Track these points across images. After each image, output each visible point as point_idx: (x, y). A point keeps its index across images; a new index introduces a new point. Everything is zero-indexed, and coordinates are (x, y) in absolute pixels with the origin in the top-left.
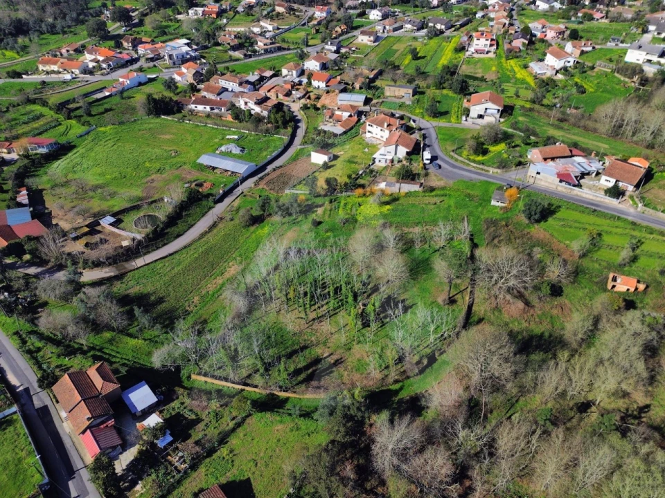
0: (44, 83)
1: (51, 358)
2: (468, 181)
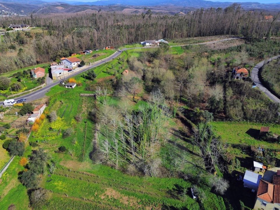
2: (47, 92)
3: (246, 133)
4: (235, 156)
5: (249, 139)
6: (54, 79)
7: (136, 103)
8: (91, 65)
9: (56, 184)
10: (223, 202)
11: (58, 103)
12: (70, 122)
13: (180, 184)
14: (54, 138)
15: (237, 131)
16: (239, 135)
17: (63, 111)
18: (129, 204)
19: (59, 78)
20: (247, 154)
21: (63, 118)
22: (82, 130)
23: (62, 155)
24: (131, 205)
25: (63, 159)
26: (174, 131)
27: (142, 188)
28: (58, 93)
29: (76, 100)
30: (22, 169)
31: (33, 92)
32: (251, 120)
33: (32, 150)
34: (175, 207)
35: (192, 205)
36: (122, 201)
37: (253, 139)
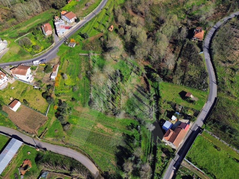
1: (160, 167)
2: (58, 52)
3: (179, 94)
4: (166, 109)
5: (179, 98)
6: (59, 37)
7: (116, 62)
8: (84, 19)
9: (73, 120)
10: (151, 135)
11: (66, 61)
12: (75, 79)
13: (133, 122)
14: (68, 91)
15: (174, 91)
16: (175, 94)
17: (70, 69)
18: (108, 132)
19: (63, 36)
20: (173, 108)
21: (71, 76)
22: (83, 86)
23: (74, 103)
24: (109, 132)
25: (75, 105)
26: (138, 87)
27: (114, 124)
28: (64, 52)
29: (77, 59)
30: (56, 110)
31: (48, 51)
32: (185, 85)
33: (58, 99)
34: (129, 134)
35: (137, 134)
36: (105, 130)
37: (181, 98)
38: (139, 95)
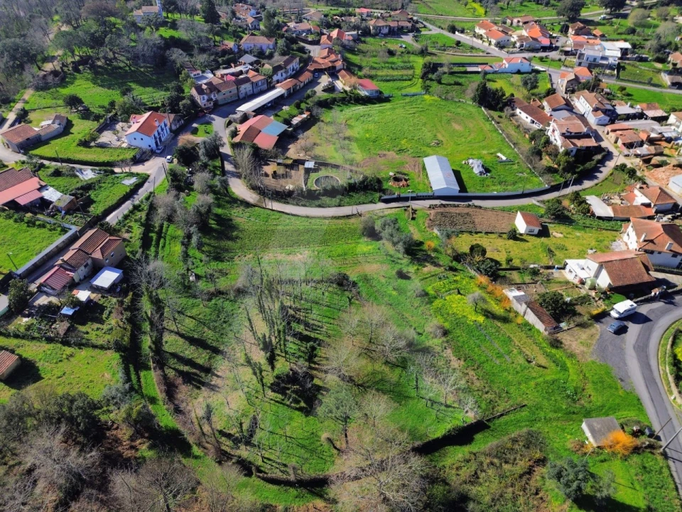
0: (458, 43)
11: (543, 361)
38: (201, 357)
